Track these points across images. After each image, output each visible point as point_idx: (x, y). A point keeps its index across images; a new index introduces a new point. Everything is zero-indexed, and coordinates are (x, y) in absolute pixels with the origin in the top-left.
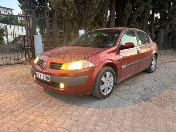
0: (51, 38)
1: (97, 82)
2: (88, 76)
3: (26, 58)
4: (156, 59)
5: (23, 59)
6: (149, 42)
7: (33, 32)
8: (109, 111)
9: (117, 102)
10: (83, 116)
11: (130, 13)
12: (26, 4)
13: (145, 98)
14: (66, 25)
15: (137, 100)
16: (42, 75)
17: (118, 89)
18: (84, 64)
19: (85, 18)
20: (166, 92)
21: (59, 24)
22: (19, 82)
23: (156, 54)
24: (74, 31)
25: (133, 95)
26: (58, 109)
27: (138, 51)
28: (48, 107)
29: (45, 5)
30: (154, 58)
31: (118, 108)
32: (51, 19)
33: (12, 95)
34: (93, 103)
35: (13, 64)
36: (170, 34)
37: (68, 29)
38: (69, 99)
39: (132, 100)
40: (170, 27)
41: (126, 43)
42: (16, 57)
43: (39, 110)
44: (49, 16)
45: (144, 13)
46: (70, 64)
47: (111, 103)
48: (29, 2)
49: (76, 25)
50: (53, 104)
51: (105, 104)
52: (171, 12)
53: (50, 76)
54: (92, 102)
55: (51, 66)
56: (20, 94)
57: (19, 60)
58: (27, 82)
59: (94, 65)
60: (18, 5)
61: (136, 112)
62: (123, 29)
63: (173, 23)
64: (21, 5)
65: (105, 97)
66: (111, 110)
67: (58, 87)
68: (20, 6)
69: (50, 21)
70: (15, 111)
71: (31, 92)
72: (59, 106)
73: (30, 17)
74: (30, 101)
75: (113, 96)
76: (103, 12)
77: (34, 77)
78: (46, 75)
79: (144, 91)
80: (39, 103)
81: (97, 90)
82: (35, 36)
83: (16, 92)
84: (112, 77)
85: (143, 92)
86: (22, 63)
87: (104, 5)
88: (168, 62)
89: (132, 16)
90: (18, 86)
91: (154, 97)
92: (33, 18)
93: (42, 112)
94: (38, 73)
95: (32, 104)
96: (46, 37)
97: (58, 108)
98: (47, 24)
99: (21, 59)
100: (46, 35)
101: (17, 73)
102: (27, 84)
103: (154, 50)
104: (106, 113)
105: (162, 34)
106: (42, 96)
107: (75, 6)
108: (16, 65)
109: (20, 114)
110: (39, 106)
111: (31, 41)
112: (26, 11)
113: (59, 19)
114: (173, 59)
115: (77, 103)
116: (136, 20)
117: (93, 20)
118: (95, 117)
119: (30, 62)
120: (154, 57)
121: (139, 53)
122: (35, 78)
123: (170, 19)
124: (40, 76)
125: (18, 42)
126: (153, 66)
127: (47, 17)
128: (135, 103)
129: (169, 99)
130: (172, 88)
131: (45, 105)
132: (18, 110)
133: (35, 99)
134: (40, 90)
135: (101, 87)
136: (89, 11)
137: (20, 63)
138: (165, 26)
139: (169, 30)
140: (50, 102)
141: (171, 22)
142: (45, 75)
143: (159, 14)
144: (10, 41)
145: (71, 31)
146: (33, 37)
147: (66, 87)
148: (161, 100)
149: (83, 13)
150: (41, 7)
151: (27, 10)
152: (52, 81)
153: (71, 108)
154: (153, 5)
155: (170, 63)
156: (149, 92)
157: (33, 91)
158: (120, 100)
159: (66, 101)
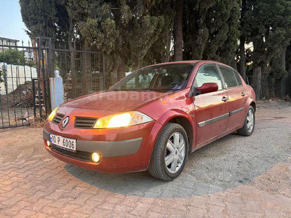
0: (78, 82)
1: (160, 150)
2: (141, 138)
3: (35, 116)
4: (254, 112)
5: (30, 118)
6: (241, 84)
7: (49, 72)
8: (180, 202)
9: (194, 186)
10: (134, 212)
11: (205, 42)
12: (38, 29)
13: (241, 178)
14: (104, 61)
15: (228, 182)
16: (62, 138)
17: (195, 164)
18: (134, 118)
19: (134, 50)
20: (276, 168)
21: (92, 61)
22: (21, 155)
23: (253, 104)
24: (116, 70)
25: (221, 174)
26: (88, 202)
27: (224, 98)
28: (70, 199)
29: (69, 30)
30: (250, 111)
31: (197, 197)
32: (79, 51)
33: (7, 178)
34: (152, 190)
35: (13, 127)
36: (271, 74)
37: (107, 67)
38: (108, 183)
39: (219, 183)
40: (271, 64)
41: (204, 84)
42: (19, 115)
43: (54, 205)
44: (75, 47)
45: (227, 41)
46: (110, 118)
47: (184, 189)
48: (43, 27)
49: (119, 61)
50: (81, 191)
51: (172, 189)
52: (271, 41)
53: (75, 141)
54: (150, 187)
55: (78, 122)
56: (22, 176)
57: (24, 121)
58: (34, 156)
59: (152, 120)
60: (26, 31)
61: (227, 204)
62: (197, 63)
63: (276, 57)
64: (30, 31)
65: (172, 178)
66: (184, 200)
67: (89, 159)
68: (28, 33)
69: (78, 56)
70: (11, 207)
71: (40, 173)
72: (90, 195)
73: (45, 49)
74: (38, 187)
75: (186, 176)
76: (163, 41)
77: (47, 145)
78: (68, 140)
79: (238, 166)
80: (54, 191)
81: (160, 165)
82: (51, 79)
83: (15, 173)
84: (183, 141)
85: (237, 168)
86: (29, 125)
87: (164, 30)
88: (272, 118)
89: (209, 46)
90: (19, 163)
91: (257, 176)
92: (50, 51)
93: (59, 207)
94: (54, 136)
95: (42, 194)
96: (70, 81)
97: (88, 199)
98: (72, 60)
99: (27, 119)
100: (70, 79)
101: (18, 141)
102: (35, 159)
103: (249, 98)
104: (175, 206)
105: (259, 75)
106: (61, 179)
107: (118, 31)
108: (18, 128)
109: (19, 211)
110: (55, 196)
111: (45, 88)
112: (38, 39)
113: (92, 52)
114: (280, 113)
115: (122, 190)
116: (217, 53)
117: (146, 53)
118: (155, 214)
119: (42, 123)
120: (251, 109)
121: (225, 101)
122: (50, 146)
123: (271, 50)
124: (57, 141)
125: (23, 92)
126: (250, 125)
127: (72, 49)
128: (225, 186)
129: (282, 179)
130: (286, 160)
131: (65, 195)
132: (16, 204)
133: (47, 185)
134: (57, 168)
135: (166, 159)
136: (141, 38)
137: (25, 125)
138: (263, 62)
139: (270, 69)
140: (74, 188)
141: (272, 56)
142: (65, 139)
143: (251, 43)
144: (10, 91)
145: (112, 71)
146: (48, 81)
147: (103, 159)
148: (269, 182)
149: (131, 42)
150: (63, 34)
151: (39, 37)
152: (78, 150)
153: (112, 198)
154: (241, 30)
155: (277, 121)
156: (247, 168)
157: (44, 171)
158: (198, 182)
159: (102, 187)
